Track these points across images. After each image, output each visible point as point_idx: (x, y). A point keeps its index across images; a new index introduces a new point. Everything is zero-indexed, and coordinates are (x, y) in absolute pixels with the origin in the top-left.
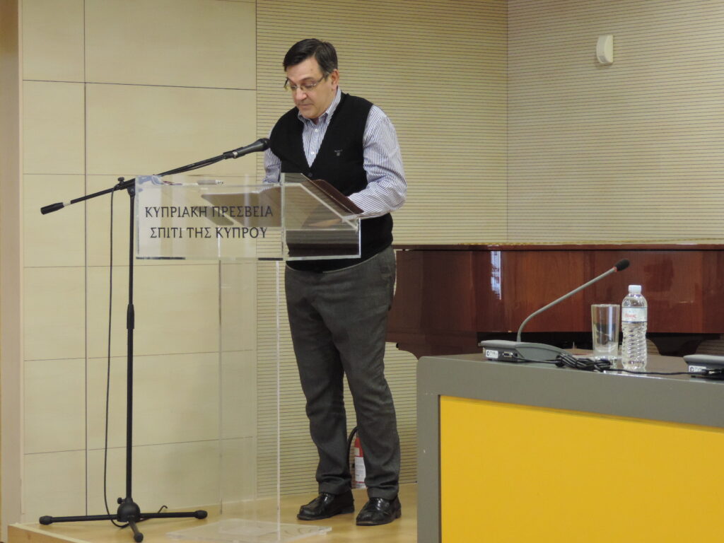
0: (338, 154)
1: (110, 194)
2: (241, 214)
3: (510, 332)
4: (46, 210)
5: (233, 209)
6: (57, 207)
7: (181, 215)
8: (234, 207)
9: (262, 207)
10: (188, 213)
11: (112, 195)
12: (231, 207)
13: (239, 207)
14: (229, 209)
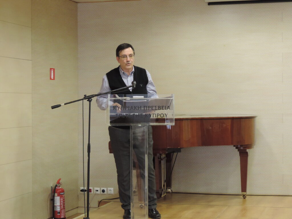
0: (142, 86)
1: (82, 101)
2: (156, 109)
3: (179, 148)
4: (53, 107)
5: (153, 107)
6: (58, 106)
7: (130, 109)
8: (153, 106)
9: (165, 106)
10: (133, 109)
11: (83, 101)
12: (152, 106)
13: (155, 106)
14: (151, 107)
